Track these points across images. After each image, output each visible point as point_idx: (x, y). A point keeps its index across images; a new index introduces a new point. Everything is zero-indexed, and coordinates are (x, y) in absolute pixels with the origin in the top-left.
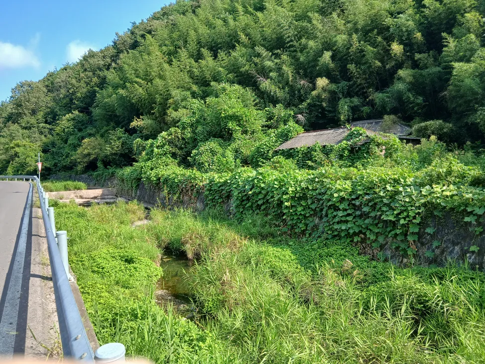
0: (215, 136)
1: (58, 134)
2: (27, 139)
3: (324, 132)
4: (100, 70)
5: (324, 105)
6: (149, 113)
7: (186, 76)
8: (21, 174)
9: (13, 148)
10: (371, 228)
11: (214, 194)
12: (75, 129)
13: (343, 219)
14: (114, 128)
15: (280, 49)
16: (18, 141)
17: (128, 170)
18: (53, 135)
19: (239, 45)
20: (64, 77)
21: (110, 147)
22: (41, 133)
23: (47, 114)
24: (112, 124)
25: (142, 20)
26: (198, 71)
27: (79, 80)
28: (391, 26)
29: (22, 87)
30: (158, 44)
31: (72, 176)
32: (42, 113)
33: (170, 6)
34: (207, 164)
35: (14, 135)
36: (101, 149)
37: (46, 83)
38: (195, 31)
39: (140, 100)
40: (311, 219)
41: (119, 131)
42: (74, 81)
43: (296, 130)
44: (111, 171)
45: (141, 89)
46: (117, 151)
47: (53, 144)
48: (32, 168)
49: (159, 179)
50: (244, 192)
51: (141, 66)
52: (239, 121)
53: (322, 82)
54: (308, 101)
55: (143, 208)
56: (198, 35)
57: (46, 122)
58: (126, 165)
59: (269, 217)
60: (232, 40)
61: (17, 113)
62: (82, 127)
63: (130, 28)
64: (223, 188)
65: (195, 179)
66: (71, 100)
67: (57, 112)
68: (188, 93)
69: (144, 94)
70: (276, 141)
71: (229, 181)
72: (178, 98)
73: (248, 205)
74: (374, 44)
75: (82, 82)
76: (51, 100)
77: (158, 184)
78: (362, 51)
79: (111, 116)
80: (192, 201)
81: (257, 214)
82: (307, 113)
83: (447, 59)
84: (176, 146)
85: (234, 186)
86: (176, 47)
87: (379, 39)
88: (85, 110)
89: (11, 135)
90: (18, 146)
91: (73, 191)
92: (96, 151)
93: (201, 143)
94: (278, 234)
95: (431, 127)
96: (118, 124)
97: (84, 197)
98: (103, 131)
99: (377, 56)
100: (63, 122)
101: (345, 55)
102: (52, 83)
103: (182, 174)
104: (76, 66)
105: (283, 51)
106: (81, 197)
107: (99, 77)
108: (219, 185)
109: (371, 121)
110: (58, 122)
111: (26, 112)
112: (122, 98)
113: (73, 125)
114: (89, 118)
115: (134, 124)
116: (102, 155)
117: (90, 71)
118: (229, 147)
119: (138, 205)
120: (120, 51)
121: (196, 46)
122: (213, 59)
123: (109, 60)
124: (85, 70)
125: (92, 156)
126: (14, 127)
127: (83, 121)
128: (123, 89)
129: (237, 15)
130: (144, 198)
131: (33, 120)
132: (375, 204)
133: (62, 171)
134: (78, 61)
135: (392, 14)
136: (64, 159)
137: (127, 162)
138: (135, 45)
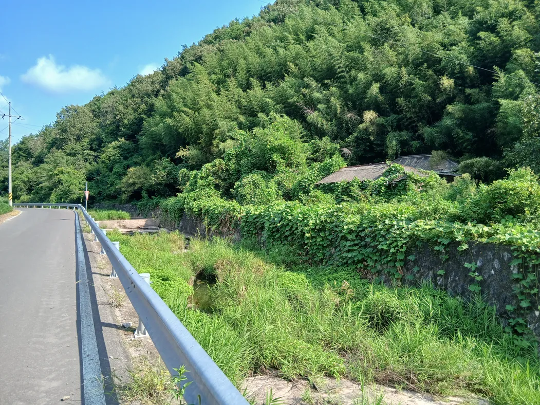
0: (258, 169)
1: (103, 162)
2: (72, 166)
3: (364, 167)
4: (149, 96)
5: (372, 138)
6: (195, 143)
7: (234, 106)
8: (64, 202)
9: (57, 175)
10: (371, 256)
11: (250, 226)
12: (121, 157)
13: (351, 248)
14: (160, 158)
15: (331, 80)
16: (63, 168)
17: (172, 201)
18: (97, 163)
19: (288, 75)
20: (110, 101)
21: (155, 177)
22: (86, 160)
23: (92, 141)
24: (158, 153)
25: (194, 43)
26: (246, 101)
27: (127, 106)
28: (443, 59)
29: (67, 111)
30: (207, 72)
31: (116, 206)
32: (87, 140)
33: (223, 28)
34: (249, 196)
35: (58, 161)
36: (146, 179)
37: (93, 108)
38: (244, 59)
39: (187, 129)
40: (328, 249)
41: (165, 161)
42: (121, 107)
43: (338, 165)
44: (155, 201)
45: (188, 119)
46: (161, 181)
47: (98, 172)
48: (75, 196)
49: (200, 210)
50: (274, 224)
51: (190, 94)
52: (284, 153)
53: (369, 115)
54: (355, 134)
55: (183, 238)
56: (248, 64)
57: (91, 149)
58: (170, 196)
59: (294, 247)
60: (282, 69)
61: (61, 139)
62: (128, 155)
63: (181, 52)
64: (258, 220)
65: (234, 210)
66: (118, 127)
67: (103, 139)
68: (235, 124)
69: (191, 123)
70: (318, 175)
71: (262, 214)
72: (225, 128)
73: (277, 236)
74: (424, 78)
75: (130, 108)
76: (97, 126)
77: (199, 215)
78: (411, 84)
79: (157, 144)
80: (231, 232)
81: (285, 244)
82: (354, 146)
83: (496, 94)
84: (220, 177)
85: (266, 218)
86: (225, 76)
87: (430, 72)
88: (131, 137)
89: (55, 162)
90: (62, 173)
91: (116, 221)
92: (141, 180)
93: (244, 175)
94: (300, 262)
95: (478, 164)
96: (164, 153)
97: (127, 226)
98: (149, 159)
99: (427, 90)
100: (109, 150)
101: (395, 88)
102: (99, 108)
103: (222, 206)
104: (124, 90)
105: (333, 81)
106: (124, 227)
107: (146, 103)
108: (254, 217)
109: (421, 156)
110: (103, 149)
111: (71, 137)
112: (168, 128)
113: (118, 153)
114: (135, 146)
115: (180, 153)
116: (147, 184)
117: (137, 98)
118: (271, 180)
119: (179, 235)
120: (168, 78)
121: (246, 74)
122: (262, 89)
123: (158, 86)
124: (133, 96)
125: (137, 185)
126: (59, 153)
127: (129, 149)
128: (170, 118)
129: (288, 44)
130: (186, 229)
131: (78, 147)
132: (376, 235)
133: (106, 200)
134: (126, 85)
135: (444, 46)
136: (109, 188)
137: (172, 192)
138: (184, 72)
